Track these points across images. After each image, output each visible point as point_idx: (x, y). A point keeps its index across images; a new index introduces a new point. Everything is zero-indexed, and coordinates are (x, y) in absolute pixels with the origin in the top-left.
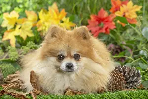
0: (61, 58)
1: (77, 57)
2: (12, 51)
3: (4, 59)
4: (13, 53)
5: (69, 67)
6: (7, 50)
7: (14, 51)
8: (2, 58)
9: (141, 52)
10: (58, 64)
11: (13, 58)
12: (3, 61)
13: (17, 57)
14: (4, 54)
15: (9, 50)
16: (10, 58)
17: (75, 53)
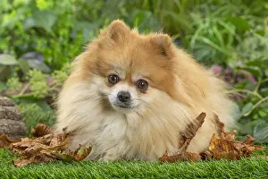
1: (142, 86)
2: (36, 81)
3: (21, 95)
4: (39, 83)
6: (27, 78)
7: (40, 80)
8: (19, 92)
11: (38, 92)
12: (20, 98)
13: (45, 91)
14: (20, 85)
15: (30, 77)
16: (32, 93)
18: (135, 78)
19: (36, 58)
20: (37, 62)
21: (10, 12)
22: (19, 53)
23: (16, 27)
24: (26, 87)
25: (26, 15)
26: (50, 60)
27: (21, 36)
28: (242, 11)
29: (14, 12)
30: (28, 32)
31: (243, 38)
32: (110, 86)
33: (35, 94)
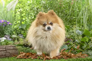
0: (44, 25)
4: (22, 41)
5: (49, 28)
6: (19, 40)
8: (17, 43)
9: (76, 40)
10: (44, 28)
12: (17, 45)
13: (23, 43)
17: (50, 22)
18: (49, 23)
19: (21, 35)
20: (22, 36)
21: (16, 25)
22: (18, 34)
23: (17, 28)
24: (19, 42)
25: (19, 25)
26: (24, 36)
27: (18, 30)
28: (69, 24)
29: (17, 25)
30: (20, 29)
31: (69, 30)
32: (44, 27)
33: (21, 44)
